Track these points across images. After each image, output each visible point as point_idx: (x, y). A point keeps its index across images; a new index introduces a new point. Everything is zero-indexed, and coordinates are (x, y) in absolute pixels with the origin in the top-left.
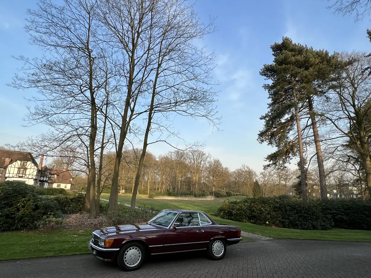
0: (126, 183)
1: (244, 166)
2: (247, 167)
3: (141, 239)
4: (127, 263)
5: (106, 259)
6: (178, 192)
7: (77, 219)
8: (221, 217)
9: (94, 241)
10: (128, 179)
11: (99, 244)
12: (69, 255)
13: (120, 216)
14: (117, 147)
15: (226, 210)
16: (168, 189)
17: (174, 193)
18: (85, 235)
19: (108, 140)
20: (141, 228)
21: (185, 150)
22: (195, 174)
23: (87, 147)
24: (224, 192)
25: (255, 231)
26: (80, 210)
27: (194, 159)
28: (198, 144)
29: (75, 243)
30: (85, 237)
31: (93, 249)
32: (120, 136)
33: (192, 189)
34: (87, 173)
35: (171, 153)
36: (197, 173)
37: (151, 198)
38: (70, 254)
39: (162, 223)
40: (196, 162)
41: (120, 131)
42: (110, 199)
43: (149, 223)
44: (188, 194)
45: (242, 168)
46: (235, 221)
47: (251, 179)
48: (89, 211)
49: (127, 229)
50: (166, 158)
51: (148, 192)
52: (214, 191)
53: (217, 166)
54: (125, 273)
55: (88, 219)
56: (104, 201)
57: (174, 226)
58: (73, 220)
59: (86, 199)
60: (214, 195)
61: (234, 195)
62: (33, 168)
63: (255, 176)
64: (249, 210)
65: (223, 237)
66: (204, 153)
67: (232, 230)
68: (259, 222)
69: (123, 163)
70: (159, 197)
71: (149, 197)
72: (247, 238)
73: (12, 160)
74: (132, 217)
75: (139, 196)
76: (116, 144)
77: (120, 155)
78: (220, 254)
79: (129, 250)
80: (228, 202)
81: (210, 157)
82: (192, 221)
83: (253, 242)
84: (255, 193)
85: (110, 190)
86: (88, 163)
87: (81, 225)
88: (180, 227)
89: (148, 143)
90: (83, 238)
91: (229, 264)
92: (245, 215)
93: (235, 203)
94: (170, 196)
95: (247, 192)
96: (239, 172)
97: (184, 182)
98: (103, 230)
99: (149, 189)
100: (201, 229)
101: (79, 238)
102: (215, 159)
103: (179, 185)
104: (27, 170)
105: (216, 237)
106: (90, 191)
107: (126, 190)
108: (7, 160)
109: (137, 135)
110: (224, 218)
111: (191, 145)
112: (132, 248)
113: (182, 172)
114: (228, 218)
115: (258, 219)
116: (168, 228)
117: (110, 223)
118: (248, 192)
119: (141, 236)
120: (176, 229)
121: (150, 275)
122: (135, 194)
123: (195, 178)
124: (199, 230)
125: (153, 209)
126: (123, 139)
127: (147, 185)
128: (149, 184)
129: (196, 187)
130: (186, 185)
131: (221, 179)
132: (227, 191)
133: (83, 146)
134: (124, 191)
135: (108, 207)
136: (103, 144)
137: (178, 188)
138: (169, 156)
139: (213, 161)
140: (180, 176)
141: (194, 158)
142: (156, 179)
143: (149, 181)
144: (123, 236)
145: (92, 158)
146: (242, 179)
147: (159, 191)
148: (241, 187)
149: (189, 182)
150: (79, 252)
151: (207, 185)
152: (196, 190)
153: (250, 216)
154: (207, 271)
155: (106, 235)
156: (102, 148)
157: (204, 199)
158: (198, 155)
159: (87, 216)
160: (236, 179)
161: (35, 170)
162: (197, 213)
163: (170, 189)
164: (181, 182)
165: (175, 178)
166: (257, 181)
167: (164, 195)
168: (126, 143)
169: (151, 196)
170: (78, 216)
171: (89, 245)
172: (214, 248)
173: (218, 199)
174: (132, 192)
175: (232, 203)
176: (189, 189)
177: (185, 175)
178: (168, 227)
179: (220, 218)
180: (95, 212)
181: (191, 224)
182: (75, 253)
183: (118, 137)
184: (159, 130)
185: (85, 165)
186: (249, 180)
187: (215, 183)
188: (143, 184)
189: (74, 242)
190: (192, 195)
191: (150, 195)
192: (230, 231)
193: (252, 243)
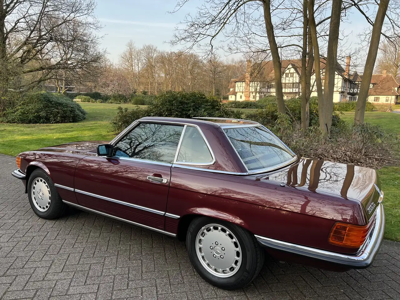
4: (37, 203)
62: (337, 77)
79: (36, 182)
112: (39, 180)
124: (154, 175)
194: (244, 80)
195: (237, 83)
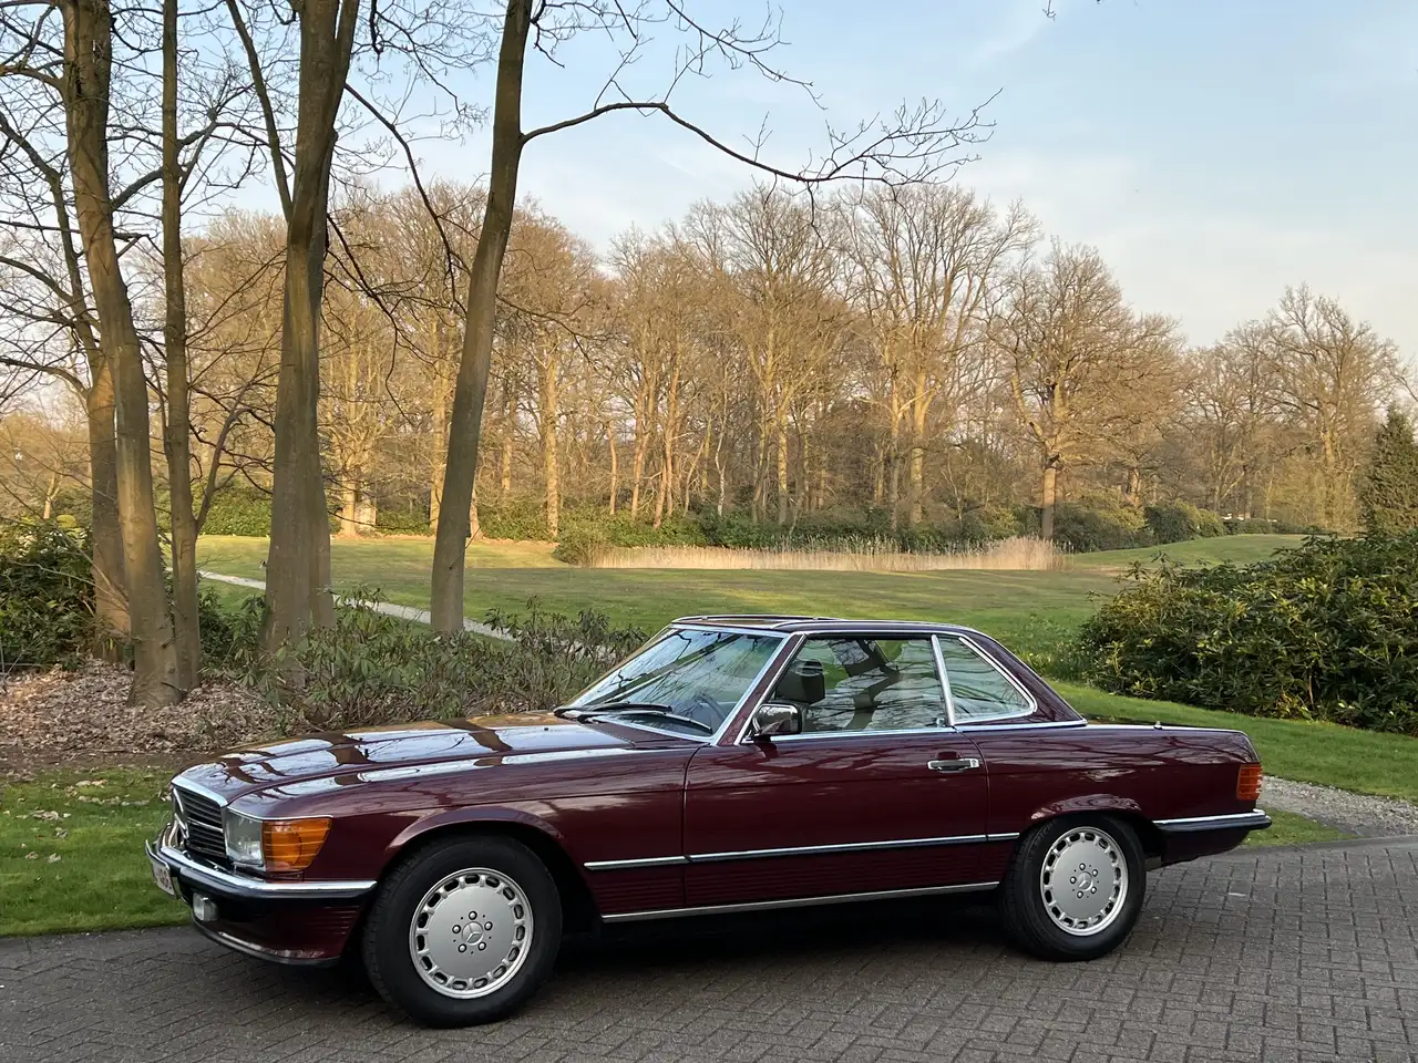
0: (381, 457)
1: (1303, 300)
2: (1327, 311)
3: (520, 819)
4: (439, 975)
5: (287, 953)
6: (774, 518)
7: (49, 710)
8: (1103, 685)
9: (186, 836)
10: (390, 430)
11: (229, 851)
12: (27, 935)
13: (355, 676)
14: (288, 169)
15: (1145, 635)
16: (703, 496)
17: (744, 522)
18: (118, 807)
19: (213, 114)
20: (515, 746)
21: (826, 172)
22: (904, 376)
23: (53, 178)
24: (1127, 506)
25: (1370, 776)
26: (64, 648)
27: (893, 264)
28: (929, 119)
29: (53, 858)
30: (122, 825)
31: (189, 888)
32: (297, 75)
33: (879, 493)
34: (75, 381)
35: (713, 213)
36: (916, 372)
37: (573, 560)
38: (32, 926)
39: (669, 709)
40: (908, 281)
41: (295, 29)
42: (274, 568)
43: (577, 714)
44: (848, 531)
45: (1282, 315)
46: (1213, 708)
47: (1350, 400)
48: (127, 654)
49: (411, 755)
50: (671, 260)
51: (553, 517)
52: (1055, 506)
53: (1080, 306)
54: (428, 1038)
55: (131, 703)
56: (228, 584)
57: (756, 726)
58: (23, 713)
59: (98, 572)
60: (1049, 530)
61: (1210, 531)
63: (1384, 377)
64: (1331, 624)
65: (1126, 803)
66: (978, 204)
67: (1192, 760)
68: (1400, 714)
69: (344, 297)
70: (633, 557)
71: (560, 555)
72: (1300, 821)
74: (443, 685)
75: (481, 549)
76: (275, 144)
77: (317, 231)
78: (1100, 918)
79: (441, 890)
80: (1165, 574)
81: (1023, 237)
82: (881, 697)
83: (1350, 845)
84: (1377, 508)
85: (264, 508)
86: (77, 300)
87: (82, 745)
88: (798, 733)
89: (525, 130)
90: (111, 830)
91: (1164, 987)
92: (1296, 661)
93: (1222, 580)
94: (717, 544)
95: (1311, 507)
96: (1254, 353)
97: (816, 437)
98: (243, 763)
99: (553, 501)
100: (958, 752)
101: (79, 830)
102: (1064, 252)
103: (783, 465)
105: (1069, 805)
106: (117, 512)
107: (382, 505)
109: (434, 64)
110: (1126, 690)
111: (876, 134)
112: (462, 879)
113: (796, 364)
114: (1159, 687)
115: (1394, 689)
116: (714, 740)
117: (289, 728)
118: (1318, 501)
119: (521, 797)
120: (771, 750)
121: (604, 1050)
122: (452, 533)
123: (907, 411)
124: (942, 756)
125: (593, 631)
126: (330, 94)
127: (537, 467)
128: (552, 460)
129: (908, 474)
130: (833, 459)
131: (1109, 408)
132: (1152, 503)
133: (20, 168)
134: (367, 515)
135: (265, 624)
136: (172, 145)
137: (775, 485)
138: (701, 242)
139: (1048, 273)
140: (788, 394)
141: (892, 248)
142: (606, 425)
143: (551, 438)
144: (393, 800)
145: (99, 254)
146: (1278, 402)
147: (634, 514)
148: (1267, 470)
149: (856, 440)
150: (91, 913)
151: (995, 459)
152: (915, 504)
153: (1330, 676)
154: (1001, 1025)
155: (271, 791)
156: (173, 176)
157: (972, 562)
158: (926, 227)
159: (121, 685)
160: (1229, 408)
162: (928, 638)
163: (714, 496)
164: (796, 439)
165: (748, 410)
166: (1396, 421)
167: (669, 538)
168: (354, 127)
169: (574, 547)
170: (50, 686)
171: (156, 866)
172: (1052, 878)
173: (1076, 561)
174: (435, 525)
175: (1191, 579)
176: (859, 491)
177: (826, 387)
178: (711, 732)
179: (1098, 691)
180: (168, 662)
181: (877, 716)
182: (69, 920)
183: (286, 86)
184: (608, 19)
185: (57, 317)
186: (1332, 411)
187: (1057, 445)
188: (507, 459)
189: (45, 851)
190: (886, 534)
191: (569, 540)
192: (1173, 764)
193: (1338, 852)
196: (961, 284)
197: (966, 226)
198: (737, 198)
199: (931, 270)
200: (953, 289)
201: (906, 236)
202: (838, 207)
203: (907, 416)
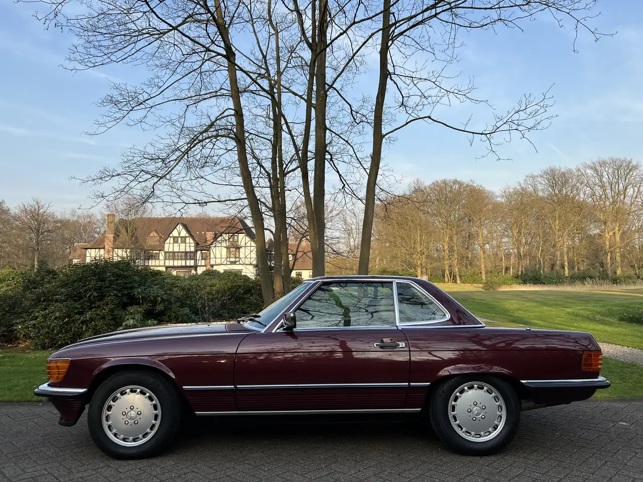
17: (552, 276)
27: (602, 186)
35: (533, 177)
37: (489, 289)
40: (609, 191)
50: (521, 194)
51: (483, 276)
62: (248, 244)
66: (634, 163)
70: (511, 287)
71: (485, 288)
73: (216, 235)
78: (489, 433)
79: (118, 395)
94: (541, 283)
99: (483, 271)
104: (241, 249)
108: (210, 235)
112: (128, 391)
116: (264, 330)
138: (530, 187)
141: (601, 181)
147: (511, 274)
152: (618, 267)
158: (614, 173)
161: (252, 248)
167: (524, 281)
169: (489, 285)
172: (456, 409)
178: (265, 326)
191: (488, 283)
194: (102, 246)
195: (89, 250)
196: (630, 191)
197: (631, 170)
198: (541, 171)
199: (617, 187)
200: (627, 192)
201: (607, 177)
202: (579, 170)
203: (613, 237)
